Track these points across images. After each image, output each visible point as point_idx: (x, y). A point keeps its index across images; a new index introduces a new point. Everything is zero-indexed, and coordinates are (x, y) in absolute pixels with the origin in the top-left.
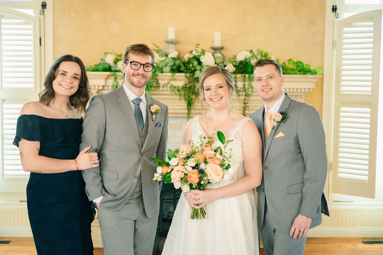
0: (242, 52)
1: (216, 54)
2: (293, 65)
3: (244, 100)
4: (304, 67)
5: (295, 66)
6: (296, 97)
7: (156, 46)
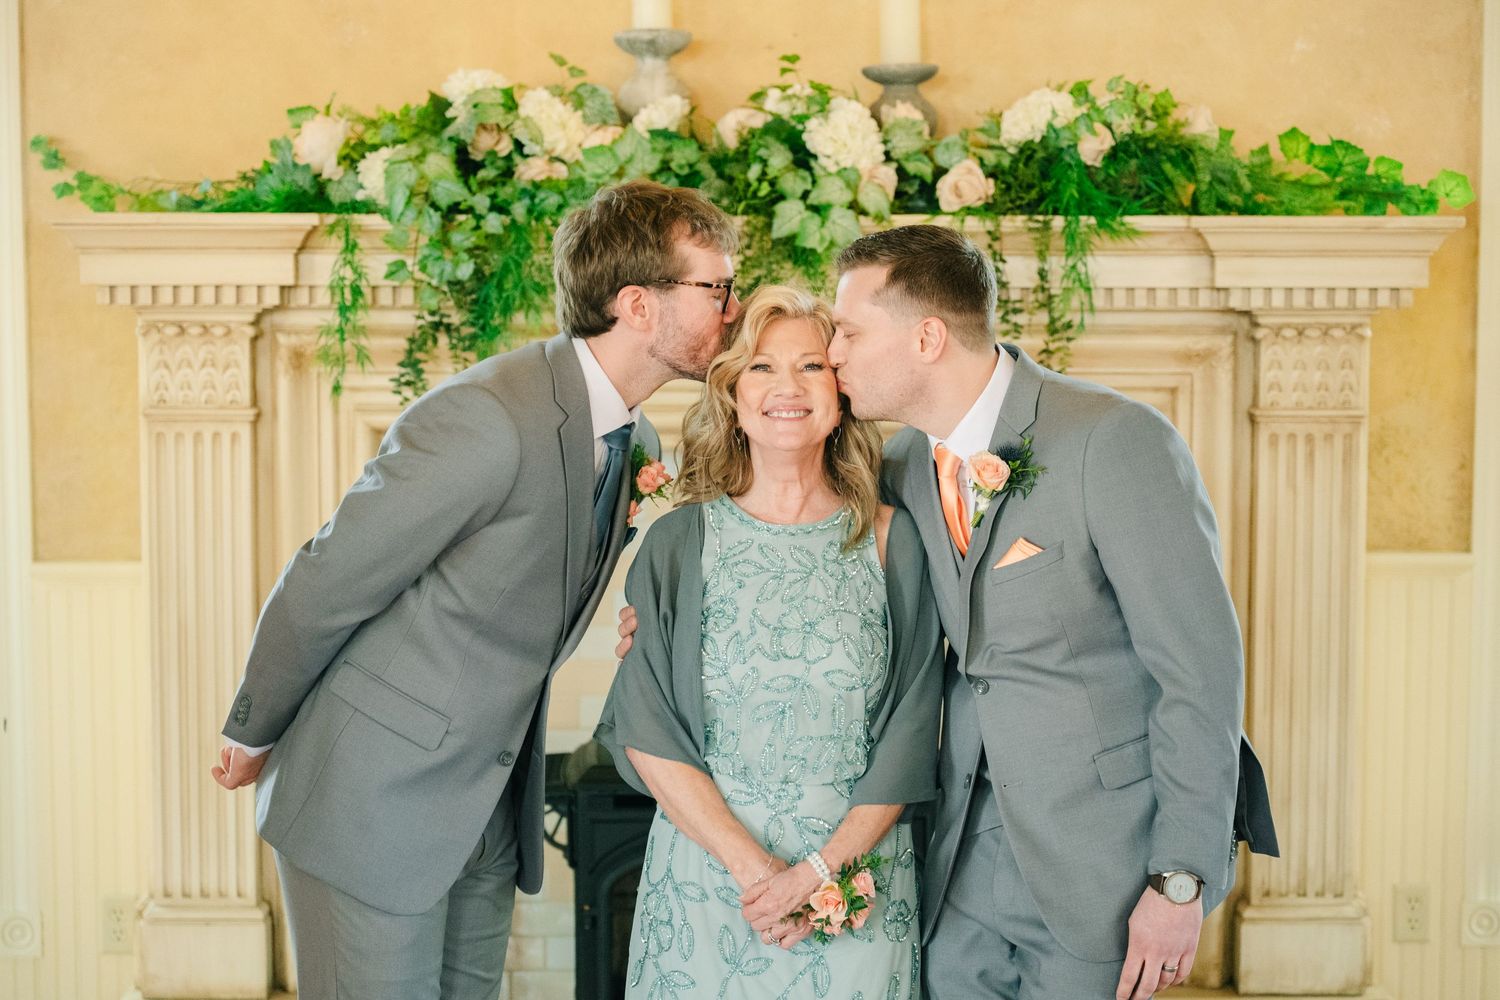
0: (1033, 97)
1: (894, 106)
2: (1309, 162)
3: (1044, 356)
4: (1371, 171)
5: (1322, 165)
6: (1326, 333)
7: (570, 65)
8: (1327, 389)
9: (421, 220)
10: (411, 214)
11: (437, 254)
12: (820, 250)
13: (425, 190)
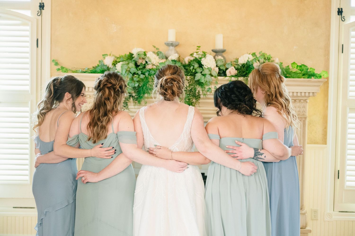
0: (245, 55)
1: (218, 56)
2: (297, 69)
4: (309, 70)
5: (299, 69)
6: (300, 101)
7: (156, 48)
8: (300, 112)
9: (128, 75)
10: (126, 74)
11: (131, 82)
12: (204, 83)
13: (129, 70)
